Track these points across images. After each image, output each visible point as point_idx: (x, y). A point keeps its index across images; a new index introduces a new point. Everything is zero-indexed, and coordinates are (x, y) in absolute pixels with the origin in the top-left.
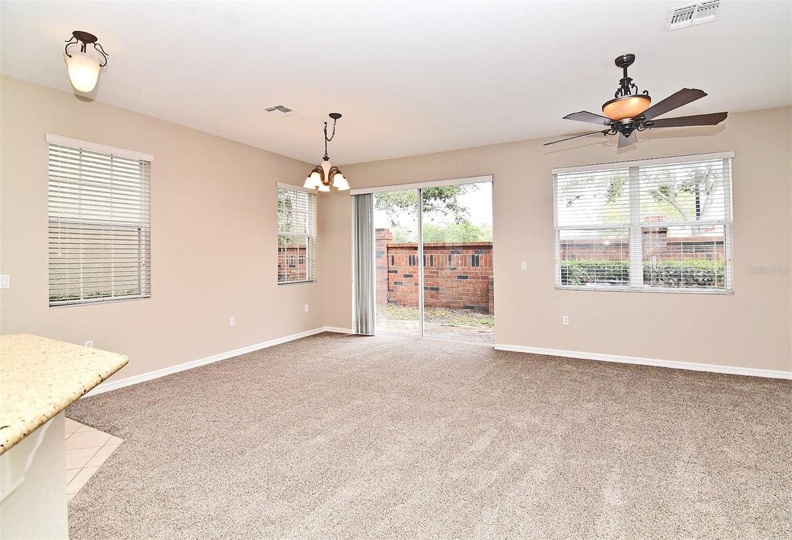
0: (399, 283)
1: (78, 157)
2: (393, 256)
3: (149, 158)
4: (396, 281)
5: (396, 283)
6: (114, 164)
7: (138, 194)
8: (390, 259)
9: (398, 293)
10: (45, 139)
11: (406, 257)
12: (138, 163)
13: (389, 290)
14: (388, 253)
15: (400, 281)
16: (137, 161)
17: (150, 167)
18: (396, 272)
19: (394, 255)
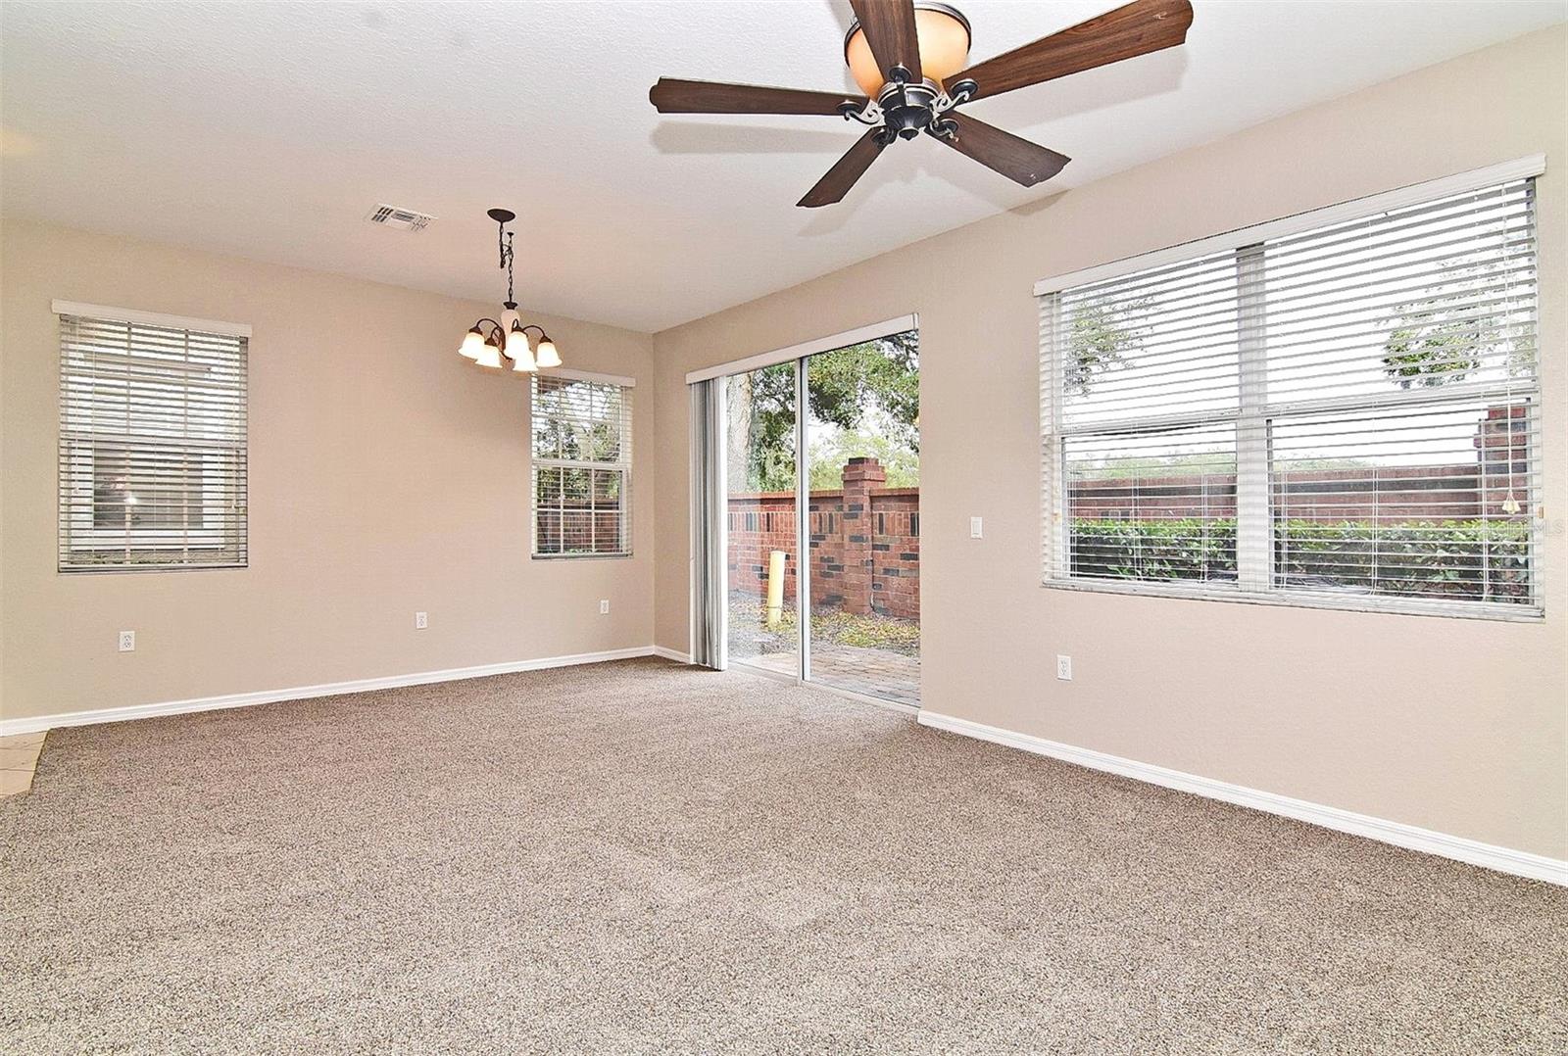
0: (893, 570)
1: (125, 337)
2: (881, 515)
3: (246, 331)
4: (887, 566)
5: (887, 571)
6: (191, 344)
7: (237, 393)
8: (876, 520)
9: (889, 592)
10: (51, 308)
11: (906, 517)
12: (237, 343)
13: (874, 585)
14: (872, 508)
15: (893, 566)
16: (236, 339)
17: (247, 347)
18: (887, 548)
19: (883, 512)
